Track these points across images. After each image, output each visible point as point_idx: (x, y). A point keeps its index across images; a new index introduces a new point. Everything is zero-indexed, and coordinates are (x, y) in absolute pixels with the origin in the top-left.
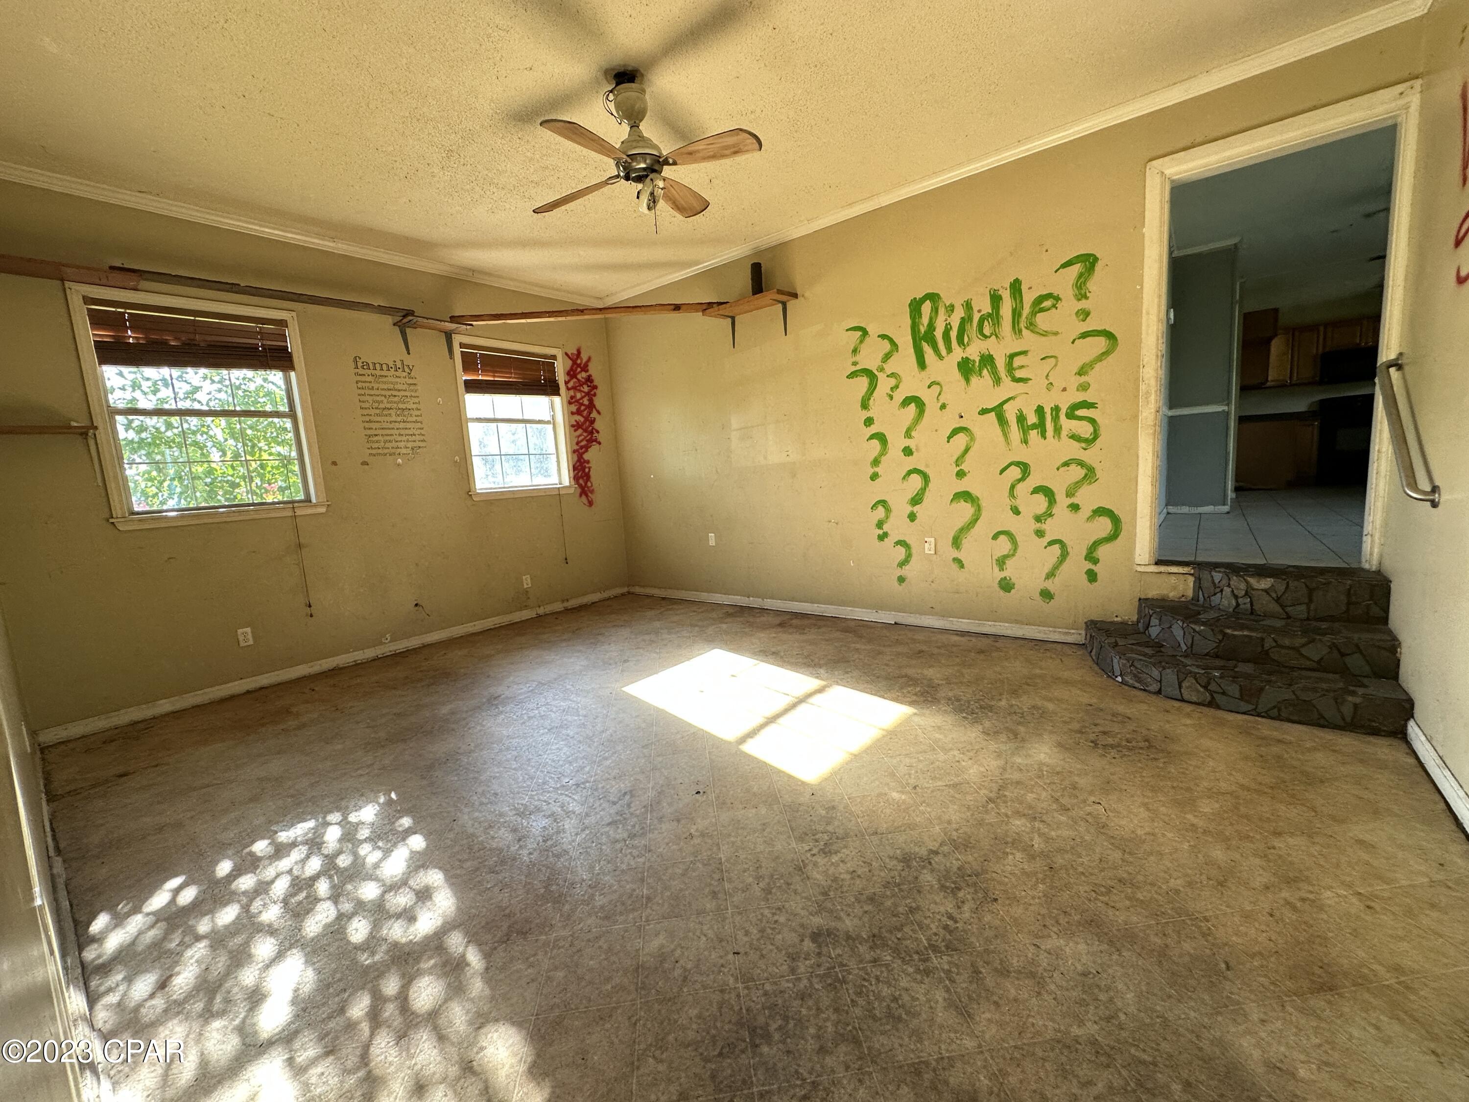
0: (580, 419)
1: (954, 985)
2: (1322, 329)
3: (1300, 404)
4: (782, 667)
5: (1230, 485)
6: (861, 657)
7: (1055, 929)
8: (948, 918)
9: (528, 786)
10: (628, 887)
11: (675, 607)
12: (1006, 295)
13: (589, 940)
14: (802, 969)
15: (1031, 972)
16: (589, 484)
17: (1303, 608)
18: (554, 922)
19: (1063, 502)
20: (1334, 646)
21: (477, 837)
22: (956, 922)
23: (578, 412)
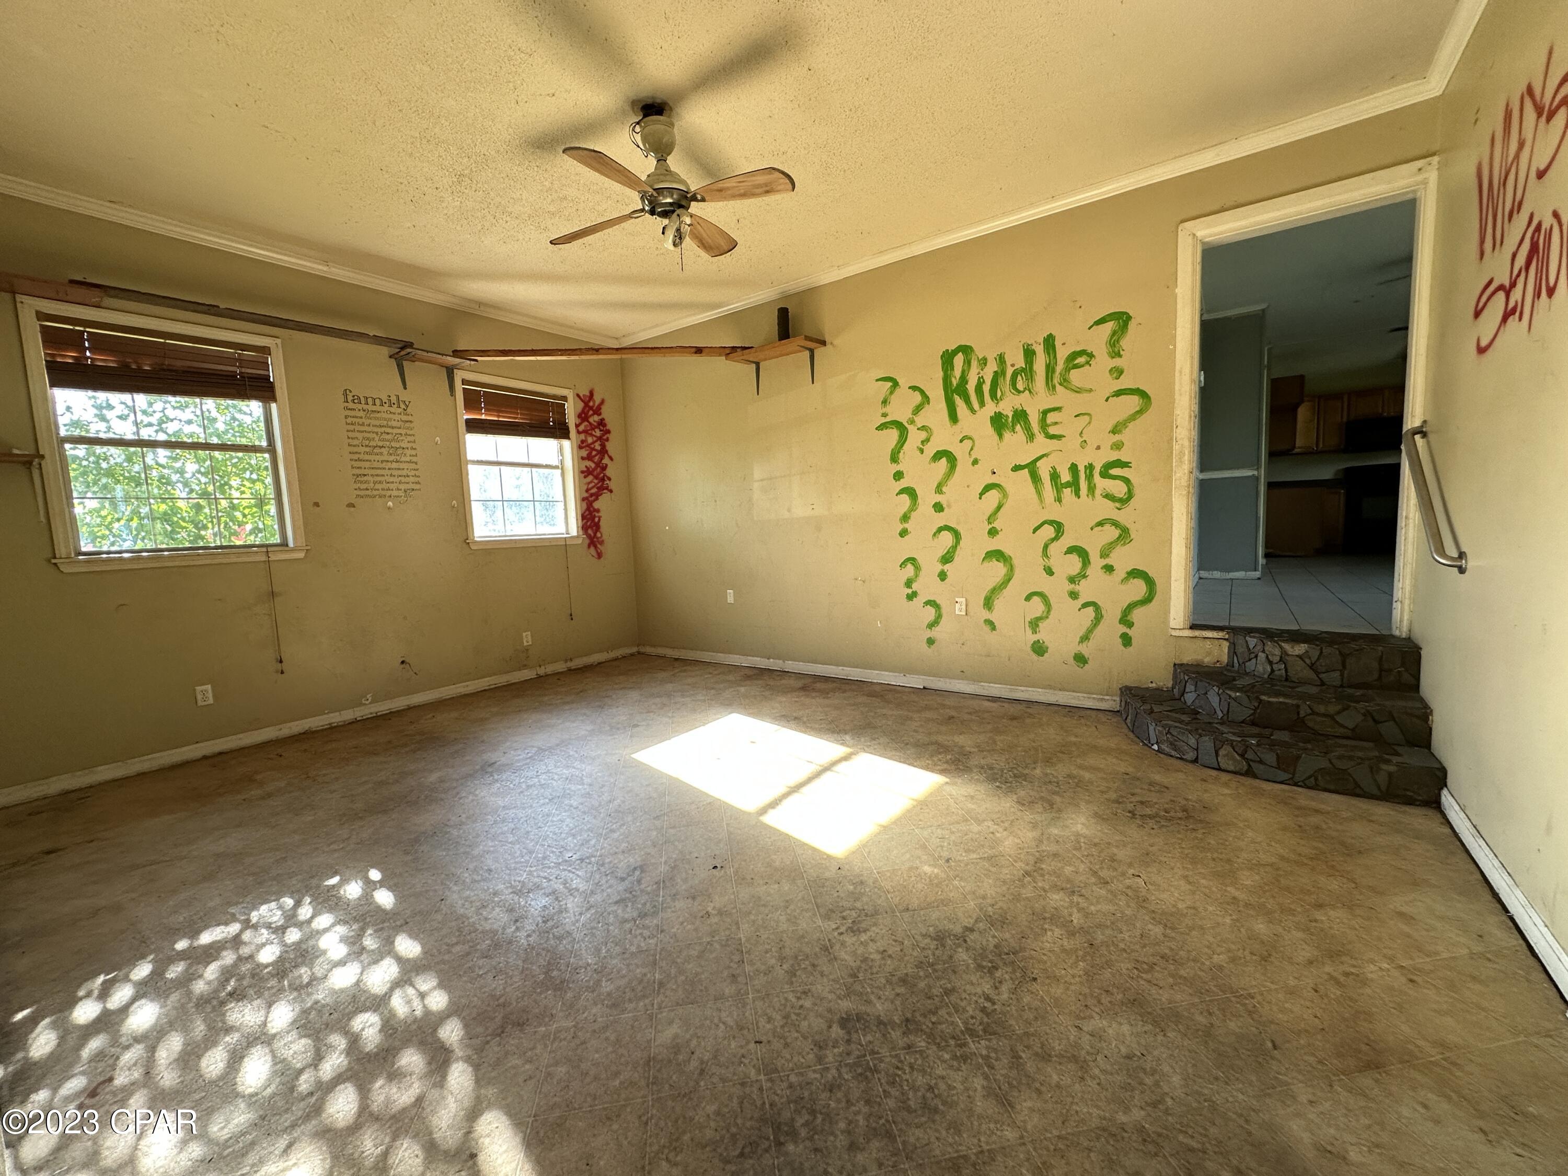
0: (591, 465)
1: (993, 1071)
2: (1346, 399)
3: (1326, 472)
4: (805, 732)
5: (1261, 551)
6: (890, 723)
7: (1097, 1010)
8: (985, 999)
9: (527, 862)
10: (638, 971)
11: (689, 668)
12: (1039, 350)
13: (594, 1031)
14: (830, 1058)
15: (1074, 1056)
16: (599, 535)
17: (1337, 674)
18: (554, 1012)
19: (1096, 562)
20: (1368, 714)
21: (468, 918)
22: (994, 1004)
23: (589, 458)
